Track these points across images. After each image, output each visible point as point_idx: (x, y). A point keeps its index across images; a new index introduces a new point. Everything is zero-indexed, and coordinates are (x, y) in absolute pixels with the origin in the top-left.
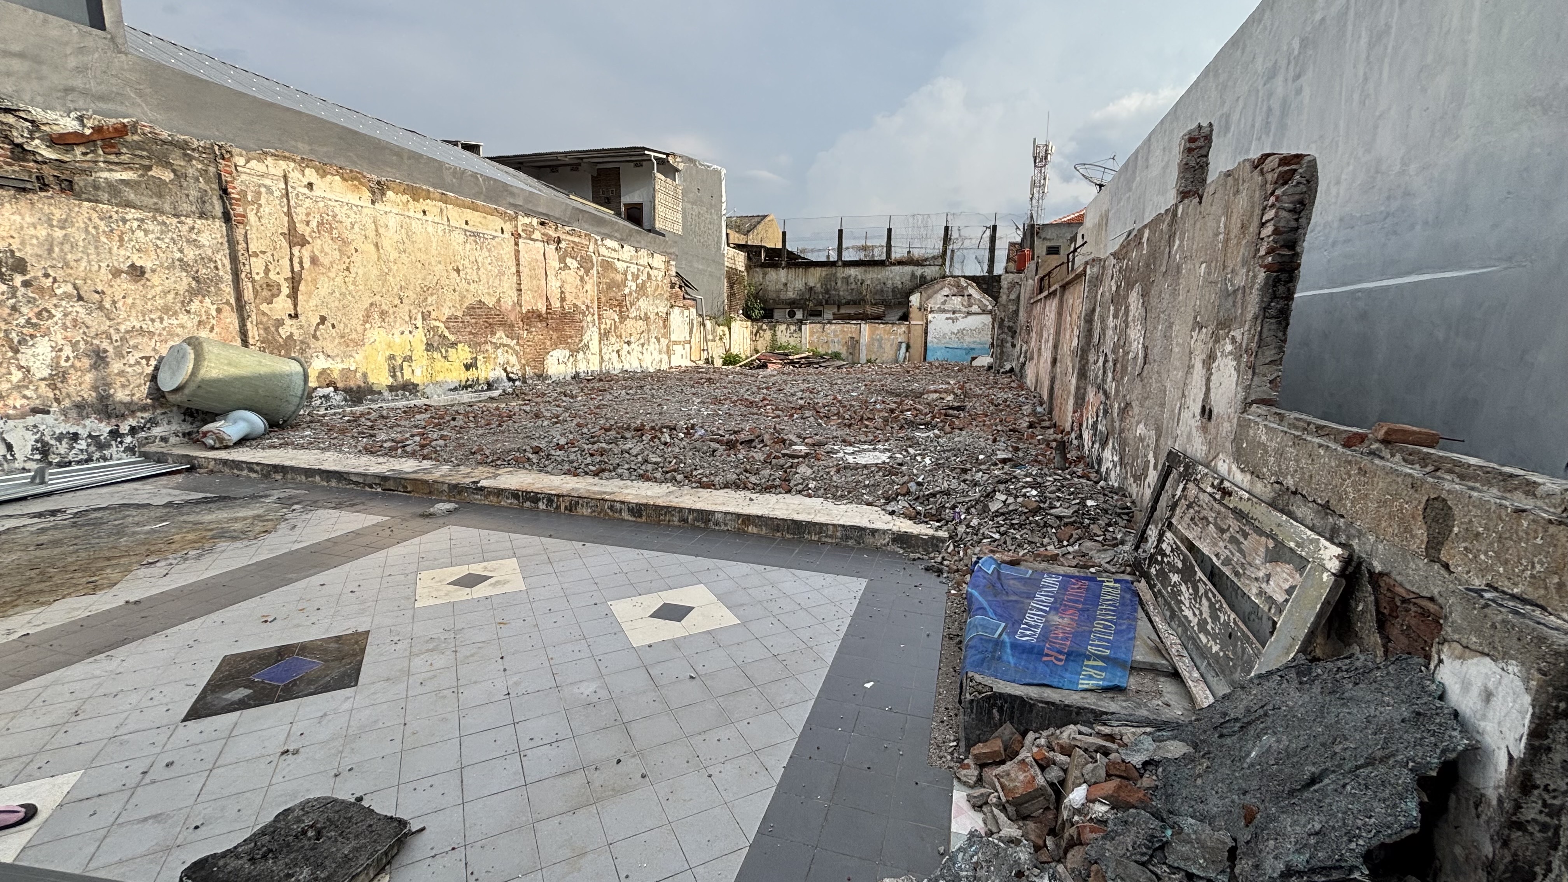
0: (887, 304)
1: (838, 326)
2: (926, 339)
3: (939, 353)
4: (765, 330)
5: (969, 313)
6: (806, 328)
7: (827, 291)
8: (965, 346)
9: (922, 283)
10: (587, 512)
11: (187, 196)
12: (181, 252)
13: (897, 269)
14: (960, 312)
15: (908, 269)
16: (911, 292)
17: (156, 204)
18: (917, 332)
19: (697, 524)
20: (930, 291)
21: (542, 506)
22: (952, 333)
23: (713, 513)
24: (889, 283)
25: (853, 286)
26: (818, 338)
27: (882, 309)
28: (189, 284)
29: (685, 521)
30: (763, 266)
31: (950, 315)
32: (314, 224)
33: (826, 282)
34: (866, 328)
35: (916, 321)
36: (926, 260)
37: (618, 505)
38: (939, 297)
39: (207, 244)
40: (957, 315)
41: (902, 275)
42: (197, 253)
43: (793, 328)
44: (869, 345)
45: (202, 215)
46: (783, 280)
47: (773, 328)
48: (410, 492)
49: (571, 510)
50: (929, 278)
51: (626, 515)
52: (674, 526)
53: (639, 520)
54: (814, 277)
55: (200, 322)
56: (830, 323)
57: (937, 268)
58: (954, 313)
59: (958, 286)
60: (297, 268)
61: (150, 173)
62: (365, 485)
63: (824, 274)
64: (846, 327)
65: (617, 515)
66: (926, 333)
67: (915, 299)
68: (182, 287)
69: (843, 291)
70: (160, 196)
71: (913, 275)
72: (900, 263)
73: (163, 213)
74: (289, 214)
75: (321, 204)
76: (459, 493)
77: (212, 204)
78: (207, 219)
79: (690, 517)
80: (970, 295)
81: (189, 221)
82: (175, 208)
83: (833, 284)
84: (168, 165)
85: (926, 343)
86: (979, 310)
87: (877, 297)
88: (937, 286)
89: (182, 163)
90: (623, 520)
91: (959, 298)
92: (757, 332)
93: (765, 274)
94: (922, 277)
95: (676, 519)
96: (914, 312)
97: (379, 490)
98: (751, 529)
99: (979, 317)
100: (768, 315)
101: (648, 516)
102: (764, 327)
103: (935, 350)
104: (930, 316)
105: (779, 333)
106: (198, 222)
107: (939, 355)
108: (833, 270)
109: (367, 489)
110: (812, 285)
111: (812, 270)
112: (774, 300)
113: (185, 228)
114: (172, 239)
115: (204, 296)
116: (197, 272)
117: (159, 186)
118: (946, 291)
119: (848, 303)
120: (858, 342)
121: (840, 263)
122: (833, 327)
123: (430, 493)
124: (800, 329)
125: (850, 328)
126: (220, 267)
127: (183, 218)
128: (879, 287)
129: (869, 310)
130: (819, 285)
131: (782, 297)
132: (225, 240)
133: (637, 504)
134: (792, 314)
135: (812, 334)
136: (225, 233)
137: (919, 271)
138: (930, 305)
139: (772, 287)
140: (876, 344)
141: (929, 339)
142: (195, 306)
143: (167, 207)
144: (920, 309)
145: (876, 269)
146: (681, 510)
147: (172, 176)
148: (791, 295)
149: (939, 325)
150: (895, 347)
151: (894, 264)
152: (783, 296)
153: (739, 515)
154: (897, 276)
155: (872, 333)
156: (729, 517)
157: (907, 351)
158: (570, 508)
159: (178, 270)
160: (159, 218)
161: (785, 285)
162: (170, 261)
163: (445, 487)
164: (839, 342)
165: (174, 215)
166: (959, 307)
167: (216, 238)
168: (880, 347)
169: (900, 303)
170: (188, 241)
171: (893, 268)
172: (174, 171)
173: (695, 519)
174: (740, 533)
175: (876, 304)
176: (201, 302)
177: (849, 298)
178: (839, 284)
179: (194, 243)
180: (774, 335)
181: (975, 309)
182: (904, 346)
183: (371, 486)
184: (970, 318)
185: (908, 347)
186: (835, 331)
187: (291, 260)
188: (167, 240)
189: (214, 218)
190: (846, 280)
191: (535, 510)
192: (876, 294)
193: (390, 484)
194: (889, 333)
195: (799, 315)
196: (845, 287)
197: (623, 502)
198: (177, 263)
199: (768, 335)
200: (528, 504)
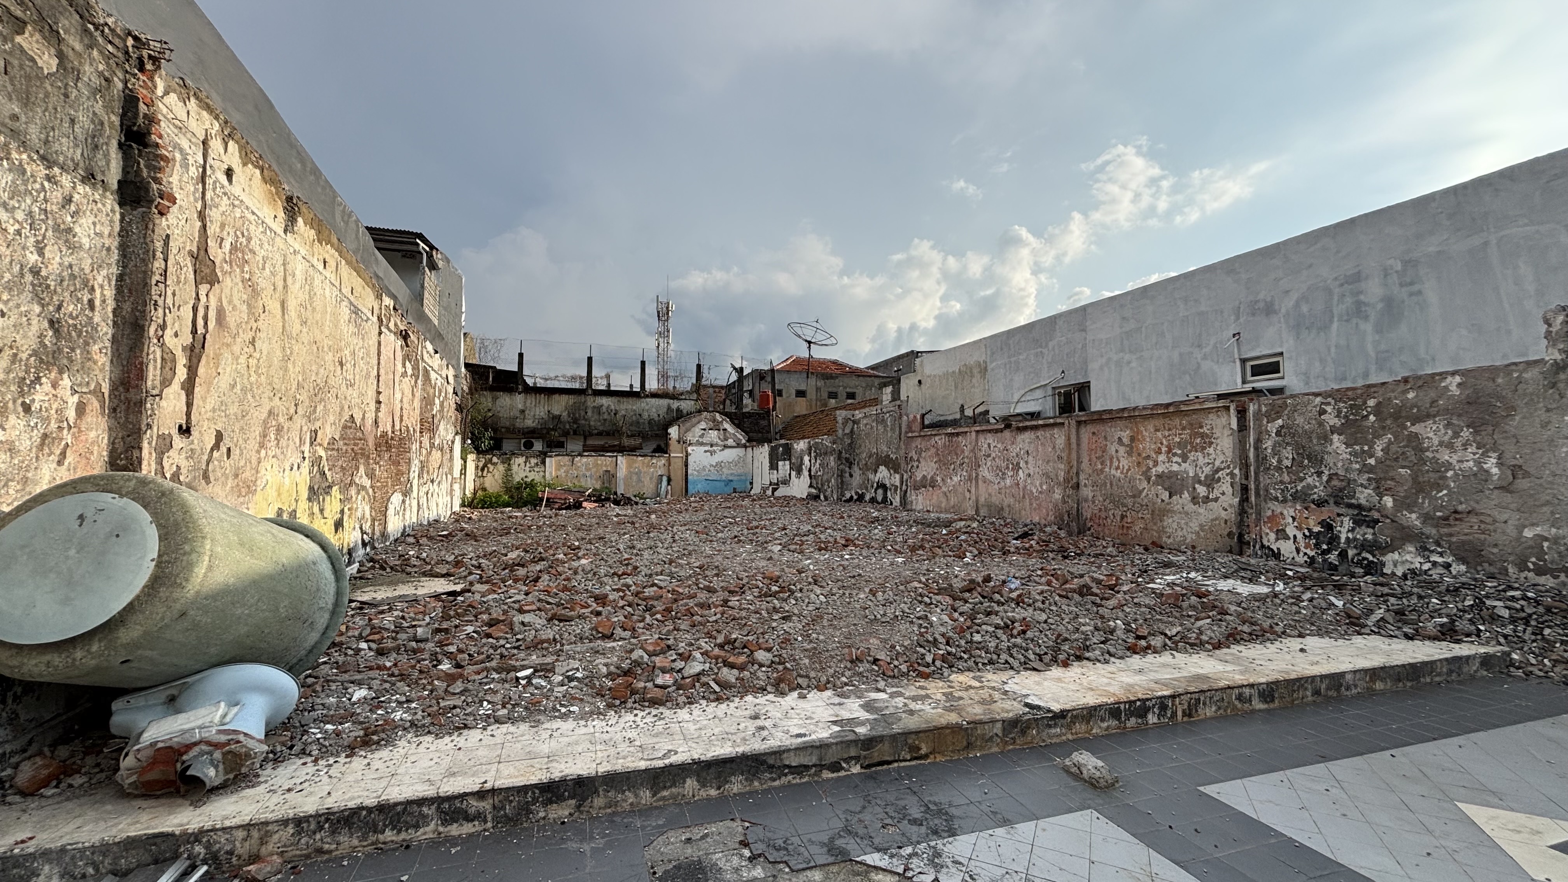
0: (645, 437)
1: (591, 459)
2: (687, 472)
3: (699, 486)
4: (495, 464)
5: (726, 447)
6: (551, 463)
7: (575, 421)
8: (724, 478)
9: (679, 417)
10: (1209, 711)
11: (73, 121)
12: (41, 252)
13: (653, 401)
14: (717, 445)
15: (664, 402)
16: (670, 424)
17: (15, 117)
18: (677, 465)
19: (1330, 693)
20: (688, 424)
21: (1152, 719)
22: (711, 466)
23: (1342, 675)
24: (645, 415)
25: (606, 416)
26: (567, 472)
27: (639, 441)
28: (41, 336)
29: (1317, 692)
30: (492, 389)
31: (708, 448)
32: (227, 246)
33: (573, 411)
34: (622, 460)
35: (676, 454)
36: (682, 394)
37: (1247, 691)
38: (697, 431)
39: (85, 241)
40: (715, 448)
41: (658, 408)
42: (67, 260)
43: (533, 461)
44: (627, 479)
45: (90, 178)
46: (520, 406)
47: (507, 461)
48: (926, 756)
49: (1190, 716)
50: (685, 412)
51: (1258, 705)
52: (1307, 704)
53: (1272, 706)
54: (559, 406)
55: (45, 436)
56: (580, 455)
57: (693, 402)
58: (712, 446)
59: (714, 420)
60: (200, 330)
61: (18, 39)
62: (821, 767)
63: (571, 402)
64: (601, 460)
65: (1247, 705)
66: (686, 466)
67: (673, 431)
68: (27, 343)
69: (594, 421)
70: (26, 102)
71: (669, 408)
72: (654, 395)
73: (24, 145)
74: (202, 216)
75: (238, 213)
76: (1023, 732)
77: (106, 155)
78: (94, 186)
79: (1323, 686)
80: (725, 430)
81: (66, 180)
82: (46, 142)
83: (583, 413)
84: (53, 36)
85: (687, 475)
86: (734, 444)
87: (633, 428)
88: (694, 420)
89: (78, 47)
90: (1253, 711)
91: (716, 432)
92: (485, 466)
93: (495, 399)
94: (678, 410)
95: (1309, 693)
96: (673, 444)
97: (856, 769)
98: (1379, 686)
99: (734, 450)
100: (496, 446)
101: (1281, 698)
102: (495, 460)
103: (695, 482)
104: (690, 449)
105: (515, 468)
106: (80, 188)
107: (700, 487)
108: (582, 398)
109: (827, 775)
110: (557, 413)
111: (556, 397)
112: (508, 429)
113: (57, 196)
114: (30, 214)
115: (61, 372)
116: (59, 308)
117: (28, 78)
118: (703, 425)
119: (600, 434)
120: (614, 476)
121: (590, 392)
122: (585, 460)
123: (969, 746)
124: (544, 463)
125: (605, 462)
126: (97, 303)
127: (57, 170)
128: (634, 418)
129: (626, 442)
130: (565, 414)
131: (517, 425)
132: (115, 243)
133: (1268, 684)
134: (529, 445)
135: (559, 467)
136: (117, 228)
137: (675, 404)
138: (689, 437)
139: (504, 414)
140: (635, 478)
141: (690, 472)
142: (40, 396)
143: (34, 134)
144: (679, 442)
145: (630, 400)
146: (1313, 678)
147: (55, 62)
148: (529, 423)
149: (699, 457)
150: (655, 480)
151: (647, 396)
152: (519, 424)
153: (1365, 671)
154: (654, 408)
155: (629, 466)
156: (1358, 676)
157: (669, 484)
158: (1188, 714)
159: (27, 295)
160: (14, 155)
161: (523, 411)
162: (16, 269)
163: (998, 728)
164: (591, 477)
165: (43, 158)
166: (716, 440)
167: (99, 235)
168: (639, 480)
169: (657, 435)
170: (57, 228)
171: (648, 400)
172: (61, 55)
173: (1328, 689)
174: (1371, 693)
175: (632, 436)
176: (55, 386)
177: (601, 428)
178: (590, 413)
179: (65, 233)
180: (509, 469)
181: (730, 442)
182: (665, 479)
183: (835, 767)
184: (727, 451)
185: (669, 480)
186: (587, 464)
187: (195, 309)
188: (20, 215)
189: (105, 189)
190: (598, 409)
191: (1143, 730)
192: (631, 425)
193: (882, 752)
194: (648, 466)
195: (538, 446)
196: (596, 417)
197: (1252, 686)
198: (29, 278)
199: (501, 468)
200: (1133, 722)
